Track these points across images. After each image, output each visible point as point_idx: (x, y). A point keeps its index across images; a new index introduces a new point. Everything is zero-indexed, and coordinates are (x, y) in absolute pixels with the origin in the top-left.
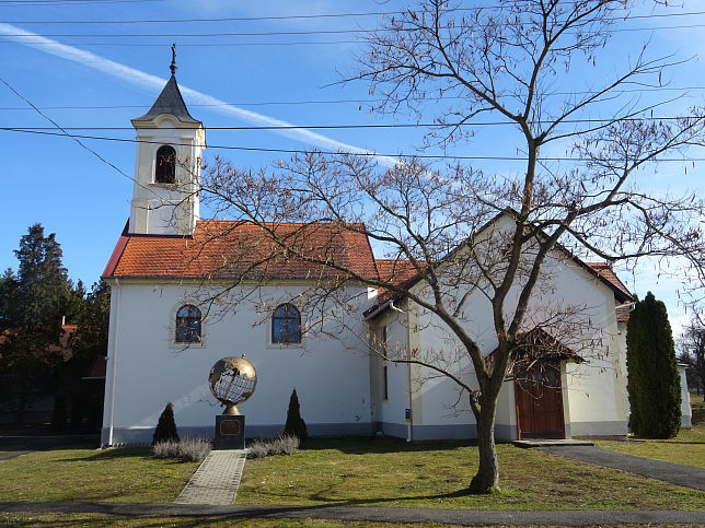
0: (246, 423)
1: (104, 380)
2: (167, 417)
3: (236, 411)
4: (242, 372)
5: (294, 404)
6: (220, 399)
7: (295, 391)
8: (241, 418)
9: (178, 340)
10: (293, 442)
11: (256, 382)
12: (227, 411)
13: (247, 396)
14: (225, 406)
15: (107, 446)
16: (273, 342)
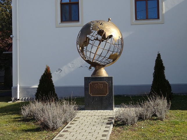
0: (114, 84)
1: (12, 54)
2: (46, 78)
3: (104, 73)
4: (108, 34)
5: (159, 66)
6: (88, 61)
7: (159, 55)
8: (110, 79)
9: (62, 21)
10: (162, 103)
11: (122, 45)
12: (95, 72)
13: (114, 58)
14: (93, 69)
15: (16, 99)
16: (136, 19)
